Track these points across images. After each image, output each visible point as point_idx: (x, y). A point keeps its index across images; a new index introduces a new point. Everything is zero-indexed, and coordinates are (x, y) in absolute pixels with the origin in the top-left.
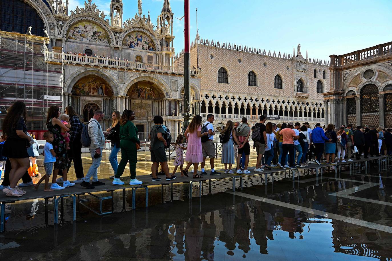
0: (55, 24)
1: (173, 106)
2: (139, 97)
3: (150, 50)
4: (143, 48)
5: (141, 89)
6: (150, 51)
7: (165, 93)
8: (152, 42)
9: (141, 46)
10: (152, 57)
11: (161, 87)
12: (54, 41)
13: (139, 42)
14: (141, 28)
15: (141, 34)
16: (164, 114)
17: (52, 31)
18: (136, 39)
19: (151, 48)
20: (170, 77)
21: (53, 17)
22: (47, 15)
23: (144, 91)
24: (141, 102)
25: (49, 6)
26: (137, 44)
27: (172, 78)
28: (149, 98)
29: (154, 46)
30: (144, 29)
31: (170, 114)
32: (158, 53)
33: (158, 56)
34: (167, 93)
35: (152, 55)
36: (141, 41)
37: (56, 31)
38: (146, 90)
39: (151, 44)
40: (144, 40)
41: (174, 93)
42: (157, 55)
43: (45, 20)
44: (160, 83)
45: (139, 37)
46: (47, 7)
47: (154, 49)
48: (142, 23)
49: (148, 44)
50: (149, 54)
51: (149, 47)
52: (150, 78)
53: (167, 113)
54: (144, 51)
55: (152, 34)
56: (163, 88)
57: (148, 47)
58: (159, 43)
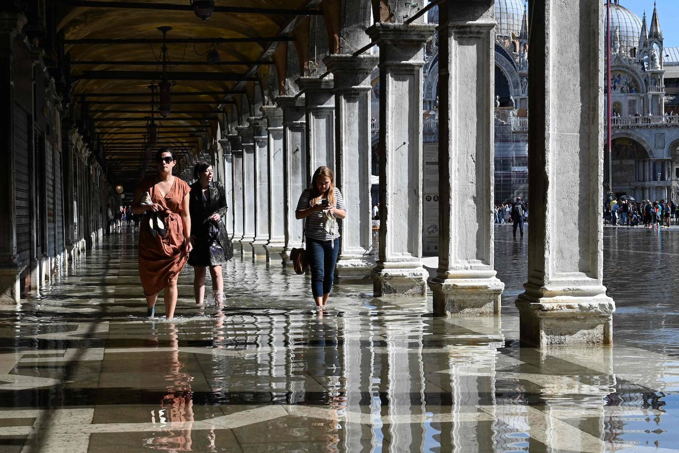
0: (519, 82)
1: (659, 167)
2: (617, 156)
3: (631, 91)
4: (622, 91)
5: (620, 146)
6: (632, 94)
7: (648, 151)
8: (634, 81)
9: (620, 89)
10: (634, 101)
11: (642, 144)
12: (518, 100)
13: (616, 84)
14: (618, 66)
15: (619, 73)
16: (648, 178)
17: (516, 90)
18: (613, 81)
19: (633, 89)
20: (654, 131)
21: (517, 75)
22: (511, 73)
23: (624, 148)
24: (621, 162)
25: (512, 63)
26: (615, 88)
27: (657, 132)
28: (631, 157)
29: (637, 85)
30: (624, 67)
31: (655, 179)
32: (642, 95)
33: (642, 100)
34: (651, 151)
35: (635, 98)
36: (619, 82)
37: (520, 89)
38: (627, 147)
39: (633, 84)
40: (623, 81)
41: (660, 151)
42: (641, 97)
43: (509, 79)
44: (640, 139)
45: (616, 77)
46: (510, 64)
47: (637, 91)
48: (619, 59)
49: (629, 85)
50: (631, 98)
51: (631, 88)
52: (627, 134)
53: (652, 177)
54: (623, 95)
55: (633, 71)
56: (645, 146)
57: (628, 89)
58: (643, 81)
